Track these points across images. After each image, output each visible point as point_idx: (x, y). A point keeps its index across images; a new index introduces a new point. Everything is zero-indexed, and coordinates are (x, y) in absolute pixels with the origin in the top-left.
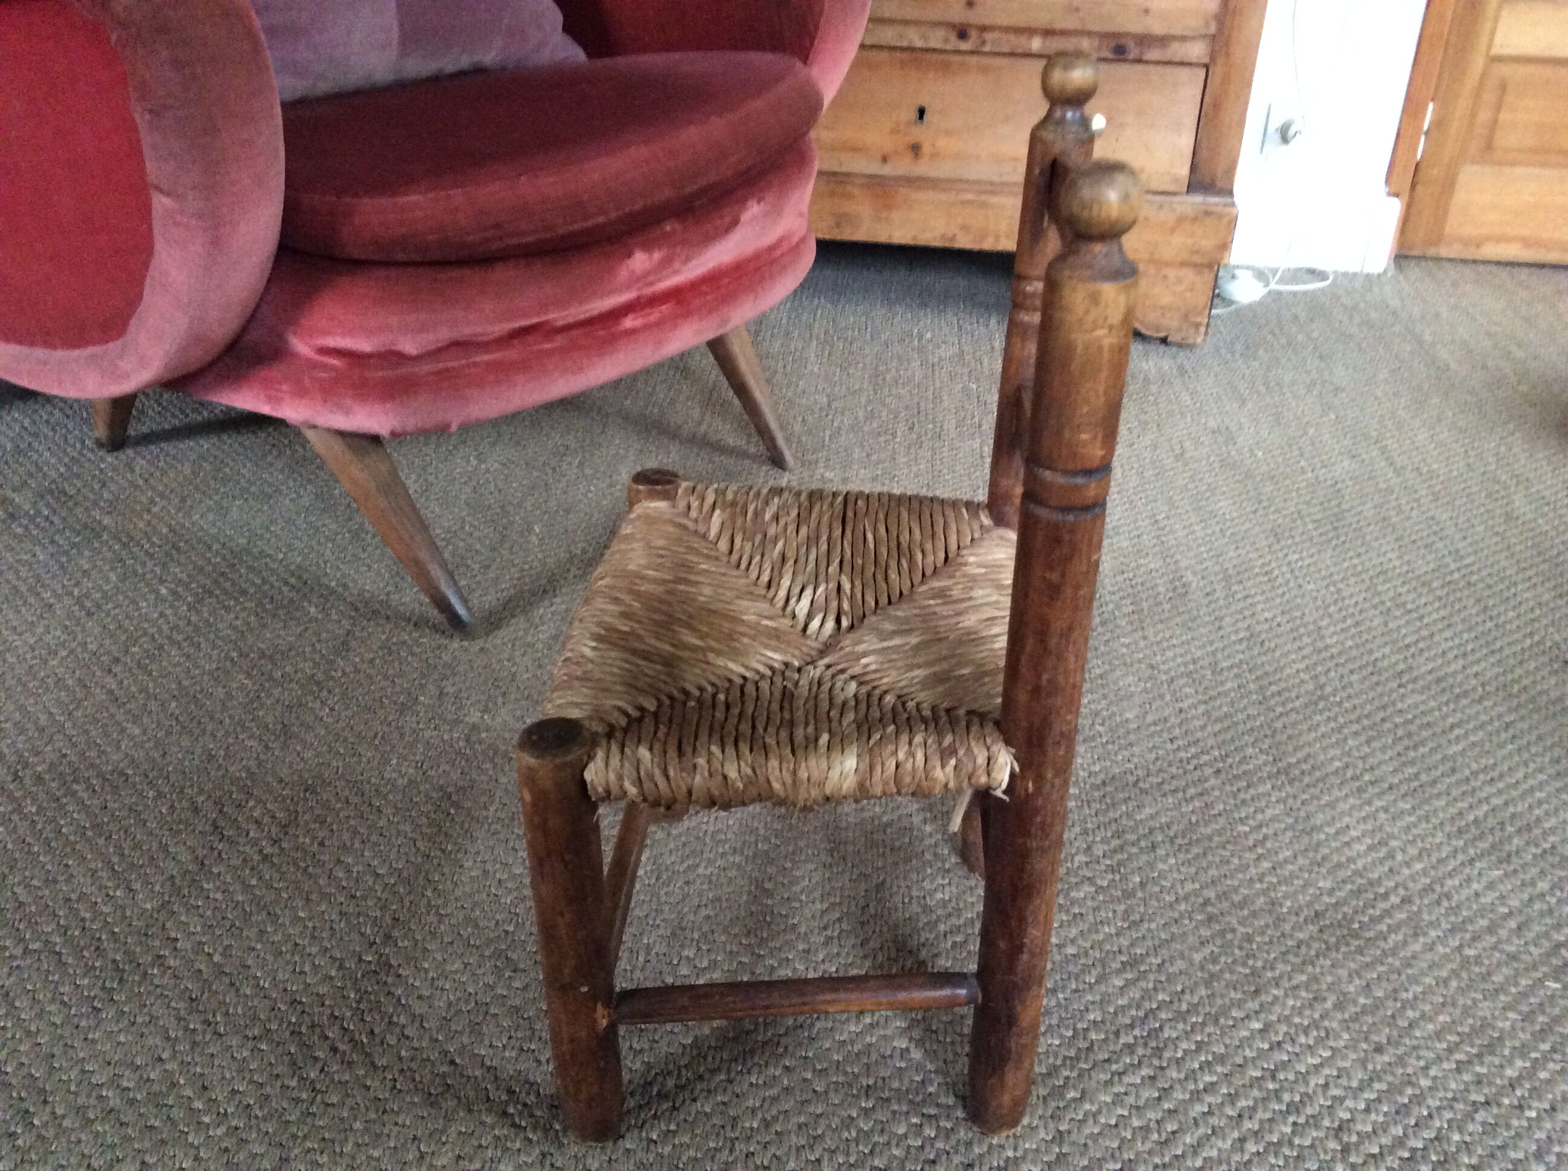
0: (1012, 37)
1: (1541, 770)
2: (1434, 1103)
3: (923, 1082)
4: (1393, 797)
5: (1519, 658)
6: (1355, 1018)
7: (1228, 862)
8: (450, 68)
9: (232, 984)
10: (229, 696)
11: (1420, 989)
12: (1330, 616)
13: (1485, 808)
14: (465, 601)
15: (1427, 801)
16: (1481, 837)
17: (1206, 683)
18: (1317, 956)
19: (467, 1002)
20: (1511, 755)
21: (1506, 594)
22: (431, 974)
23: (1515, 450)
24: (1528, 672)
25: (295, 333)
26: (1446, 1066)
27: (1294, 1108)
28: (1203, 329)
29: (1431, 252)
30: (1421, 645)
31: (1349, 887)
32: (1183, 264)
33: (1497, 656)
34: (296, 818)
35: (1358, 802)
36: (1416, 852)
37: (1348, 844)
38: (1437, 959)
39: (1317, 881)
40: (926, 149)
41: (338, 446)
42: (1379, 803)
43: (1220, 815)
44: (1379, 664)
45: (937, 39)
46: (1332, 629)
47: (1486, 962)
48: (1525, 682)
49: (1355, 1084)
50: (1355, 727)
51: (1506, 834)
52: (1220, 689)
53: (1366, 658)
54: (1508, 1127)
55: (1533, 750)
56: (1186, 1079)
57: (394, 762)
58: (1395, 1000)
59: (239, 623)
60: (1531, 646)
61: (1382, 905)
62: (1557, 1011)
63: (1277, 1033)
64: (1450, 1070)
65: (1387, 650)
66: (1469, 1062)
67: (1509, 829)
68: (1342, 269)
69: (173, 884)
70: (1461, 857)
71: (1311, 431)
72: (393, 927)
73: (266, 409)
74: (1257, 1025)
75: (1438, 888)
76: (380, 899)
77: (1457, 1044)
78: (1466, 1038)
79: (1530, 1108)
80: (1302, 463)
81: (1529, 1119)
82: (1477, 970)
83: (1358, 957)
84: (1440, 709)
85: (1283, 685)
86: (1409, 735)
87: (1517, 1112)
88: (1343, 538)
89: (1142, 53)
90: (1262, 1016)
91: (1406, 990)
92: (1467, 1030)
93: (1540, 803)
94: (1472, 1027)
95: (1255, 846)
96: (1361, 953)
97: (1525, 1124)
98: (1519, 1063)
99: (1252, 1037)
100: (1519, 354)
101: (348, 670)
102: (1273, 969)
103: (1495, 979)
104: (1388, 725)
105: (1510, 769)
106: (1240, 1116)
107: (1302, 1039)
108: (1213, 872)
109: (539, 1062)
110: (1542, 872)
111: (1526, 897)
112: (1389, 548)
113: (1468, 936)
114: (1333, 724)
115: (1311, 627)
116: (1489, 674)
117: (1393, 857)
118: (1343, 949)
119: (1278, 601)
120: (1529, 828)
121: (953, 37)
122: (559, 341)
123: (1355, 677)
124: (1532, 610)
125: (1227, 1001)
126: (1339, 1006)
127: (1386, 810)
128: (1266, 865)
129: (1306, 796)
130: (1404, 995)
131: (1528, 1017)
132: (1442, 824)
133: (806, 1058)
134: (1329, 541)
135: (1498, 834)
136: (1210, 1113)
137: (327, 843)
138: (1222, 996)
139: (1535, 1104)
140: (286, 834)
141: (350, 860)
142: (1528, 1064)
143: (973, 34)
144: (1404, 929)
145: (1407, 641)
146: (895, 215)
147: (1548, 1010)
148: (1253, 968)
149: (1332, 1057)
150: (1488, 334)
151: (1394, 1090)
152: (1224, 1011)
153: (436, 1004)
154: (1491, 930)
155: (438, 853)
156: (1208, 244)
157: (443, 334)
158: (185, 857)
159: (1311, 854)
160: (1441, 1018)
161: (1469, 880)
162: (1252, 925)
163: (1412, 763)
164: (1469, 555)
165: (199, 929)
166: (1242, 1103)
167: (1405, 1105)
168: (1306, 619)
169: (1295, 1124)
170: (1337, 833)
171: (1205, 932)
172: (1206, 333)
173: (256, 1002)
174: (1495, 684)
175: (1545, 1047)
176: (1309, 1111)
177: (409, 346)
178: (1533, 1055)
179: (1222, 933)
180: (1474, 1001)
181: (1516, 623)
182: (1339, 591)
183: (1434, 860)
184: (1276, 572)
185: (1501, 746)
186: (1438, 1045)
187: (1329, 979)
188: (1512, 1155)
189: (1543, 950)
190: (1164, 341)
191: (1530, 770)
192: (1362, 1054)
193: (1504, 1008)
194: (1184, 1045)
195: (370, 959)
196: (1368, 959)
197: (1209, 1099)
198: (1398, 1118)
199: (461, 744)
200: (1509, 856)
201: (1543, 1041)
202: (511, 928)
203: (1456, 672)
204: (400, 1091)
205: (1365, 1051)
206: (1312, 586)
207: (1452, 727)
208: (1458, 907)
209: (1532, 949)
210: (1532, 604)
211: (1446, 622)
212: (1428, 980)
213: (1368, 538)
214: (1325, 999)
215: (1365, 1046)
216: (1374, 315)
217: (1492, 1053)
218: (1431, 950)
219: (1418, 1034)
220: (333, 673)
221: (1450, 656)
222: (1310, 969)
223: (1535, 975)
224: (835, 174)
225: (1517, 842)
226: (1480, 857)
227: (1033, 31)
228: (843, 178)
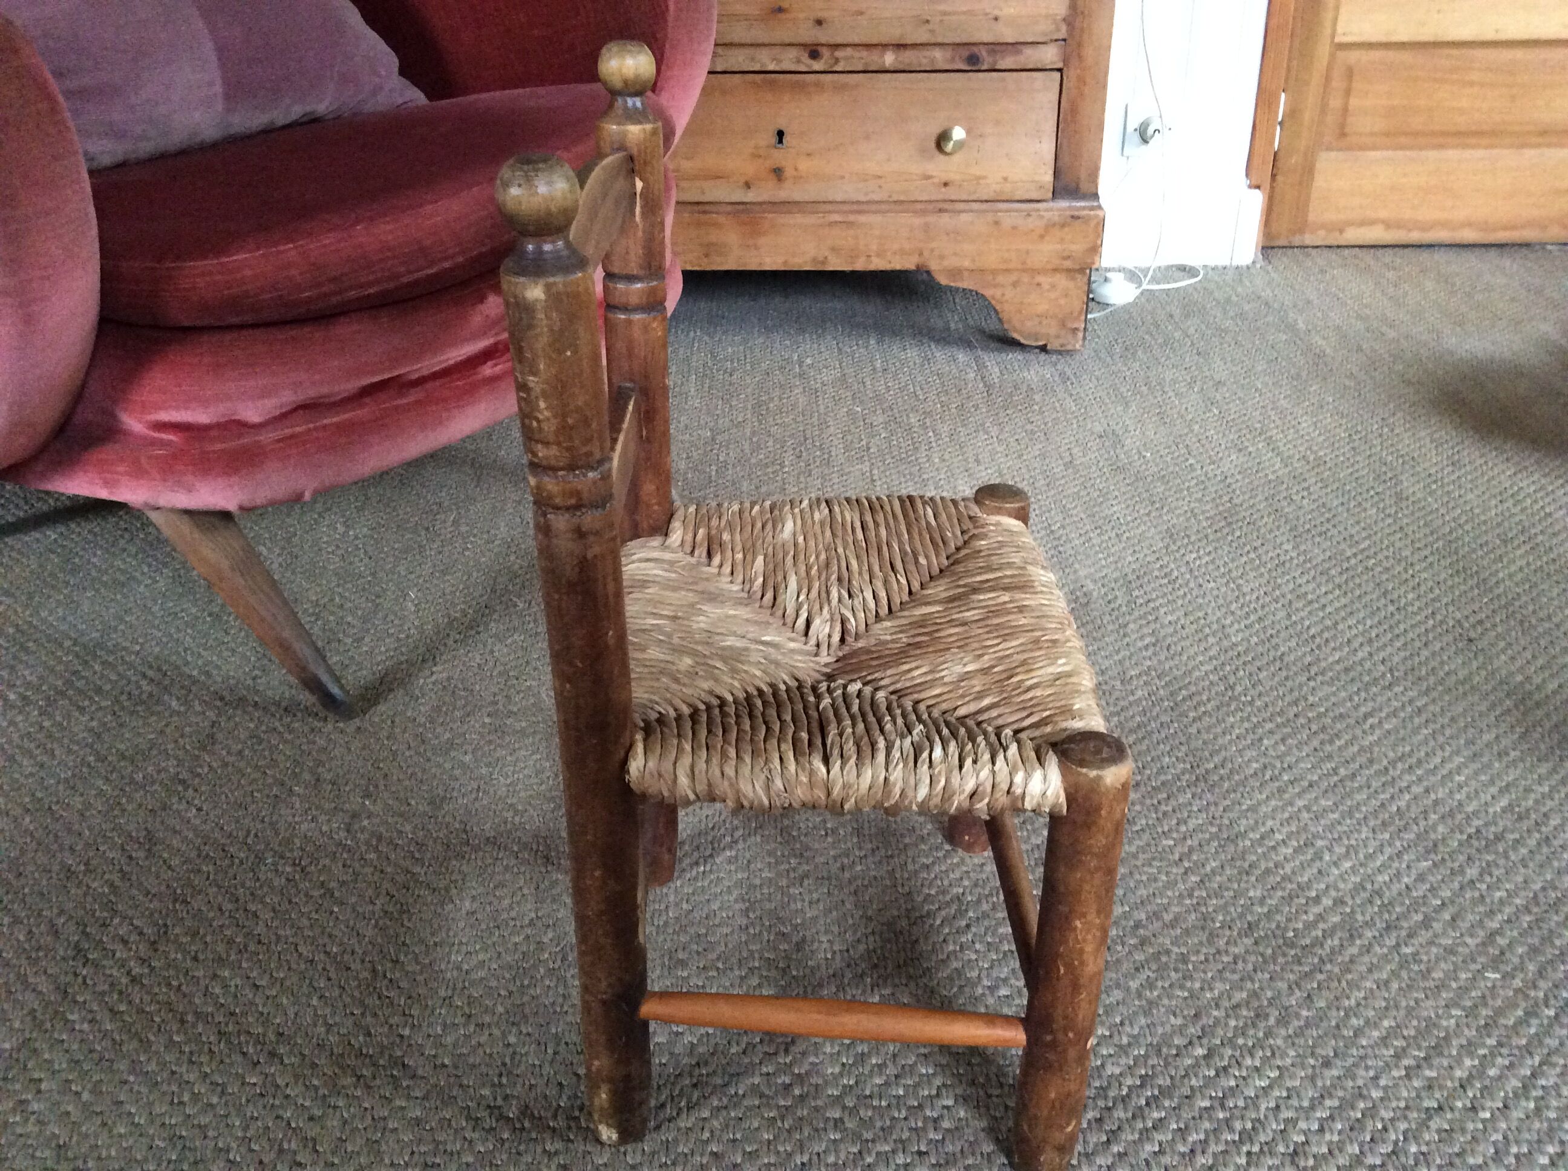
0: (864, 53)
1: (1458, 753)
2: (1387, 1115)
3: (860, 1152)
4: (1314, 795)
5: (1424, 639)
6: (1300, 1033)
7: (1156, 880)
8: (281, 121)
9: (104, 1124)
10: (88, 806)
11: (1362, 994)
12: (1233, 613)
13: (1407, 797)
14: (337, 680)
15: (1349, 795)
16: (1406, 828)
17: (1117, 694)
18: (1255, 971)
19: (363, 1118)
20: (1426, 742)
21: (1404, 576)
22: (321, 1092)
23: (1397, 431)
24: (1434, 654)
25: (126, 410)
26: (1395, 1073)
27: (1246, 1136)
28: (1080, 335)
29: (1297, 240)
30: (1326, 635)
31: (1280, 893)
32: (1055, 270)
33: (1402, 640)
34: (166, 933)
35: (1280, 804)
36: (1344, 850)
37: (1274, 848)
38: (1375, 961)
39: (1248, 890)
40: (789, 172)
41: (185, 527)
42: (1300, 803)
43: (1142, 830)
44: (1286, 659)
45: (789, 60)
46: (1236, 626)
47: (1425, 958)
48: (1433, 664)
49: (1306, 1104)
50: (1269, 726)
51: (1430, 823)
52: (1131, 698)
53: (1272, 653)
54: (1463, 1130)
55: (1448, 732)
56: (1134, 1117)
57: (269, 861)
58: (1338, 1009)
59: (94, 724)
60: (1434, 626)
61: (1317, 910)
62: (1499, 1002)
63: (1222, 1058)
64: (1400, 1078)
65: (1293, 644)
66: (1419, 1067)
67: (1434, 817)
68: (1212, 264)
69: (35, 1018)
70: (1388, 851)
71: (1196, 427)
72: (278, 1043)
73: (103, 494)
74: (1200, 1051)
75: (1369, 886)
76: (262, 1014)
77: (1404, 1049)
78: (1412, 1042)
79: (1483, 1109)
80: (1191, 461)
81: (1484, 1121)
82: (1416, 968)
83: (1296, 968)
84: (1351, 699)
85: (1193, 689)
86: (1323, 729)
87: (1471, 1114)
88: (1238, 533)
89: (995, 63)
90: (1205, 1041)
91: (1348, 998)
92: (1413, 1033)
93: (1460, 787)
94: (1416, 1028)
95: (1180, 860)
96: (1300, 963)
97: (1481, 1126)
98: (1468, 1062)
99: (1197, 1065)
100: (1392, 334)
101: (214, 764)
102: (1211, 989)
103: (1435, 975)
104: (1302, 720)
105: (1427, 754)
106: (1192, 1151)
107: (1248, 1061)
108: (1143, 892)
110: (1469, 858)
111: (1456, 885)
112: (1285, 539)
113: (1404, 933)
114: (1246, 725)
115: (1215, 627)
116: (1396, 659)
117: (1321, 859)
118: (1281, 960)
119: (1180, 602)
120: (1451, 814)
121: (805, 58)
122: (414, 396)
123: (1263, 675)
124: (1431, 589)
125: (1168, 1028)
126: (1282, 1021)
127: (1308, 808)
128: (1194, 879)
129: (1228, 802)
130: (1347, 1003)
131: (1471, 1012)
132: (1365, 818)
133: (734, 1141)
134: (1225, 538)
135: (1422, 823)
136: (1161, 1152)
137: (201, 957)
138: (1163, 1024)
139: (1489, 1104)
140: (156, 950)
141: (226, 974)
142: (1476, 1062)
143: (825, 52)
144: (1339, 934)
145: (1312, 631)
146: (762, 241)
147: (1490, 1002)
148: (1191, 991)
149: (1281, 1076)
150: (1359, 317)
151: (1347, 1104)
152: (1166, 1040)
153: (329, 1124)
154: (1426, 923)
155: (322, 956)
156: (1077, 248)
157: (287, 398)
158: (44, 986)
159: (1238, 863)
160: (1386, 1023)
161: (1398, 875)
162: (1186, 944)
163: (1330, 757)
164: (1365, 539)
165: (64, 1066)
166: (1193, 1137)
167: (1358, 1120)
168: (1210, 618)
169: (1249, 1153)
170: (1262, 838)
171: (1139, 957)
172: (1084, 338)
173: (131, 1141)
174: (1402, 668)
175: (1491, 1042)
176: (1263, 1138)
177: (252, 413)
178: (1482, 1052)
179: (1157, 956)
180: (1417, 1001)
181: (1417, 604)
182: (1239, 587)
183: (1361, 856)
184: (1176, 573)
185: (1416, 731)
186: (1385, 1052)
187: (1269, 994)
188: (1471, 1161)
189: (1479, 940)
190: (1043, 349)
191: (1447, 754)
192: (1310, 1071)
193: (1447, 1006)
194: (1129, 1081)
195: (254, 1080)
196: (1307, 969)
197: (1158, 1137)
198: (1354, 1134)
199: (343, 834)
200: (1435, 845)
201: (1489, 1036)
203: (1363, 659)
205: (1313, 1067)
206: (1212, 584)
207: (1366, 716)
208: (1390, 903)
209: (1469, 940)
210: (1430, 583)
211: (1349, 610)
212: (1368, 984)
213: (1263, 530)
214: (1267, 1015)
215: (1312, 1061)
216: (1247, 307)
217: (1440, 1054)
218: (1368, 951)
219: (1364, 1043)
220: (199, 770)
221: (1356, 644)
222: (1249, 985)
223: (1474, 967)
224: (698, 203)
225: (1441, 829)
226: (1407, 849)
227: (885, 46)
228: (707, 208)
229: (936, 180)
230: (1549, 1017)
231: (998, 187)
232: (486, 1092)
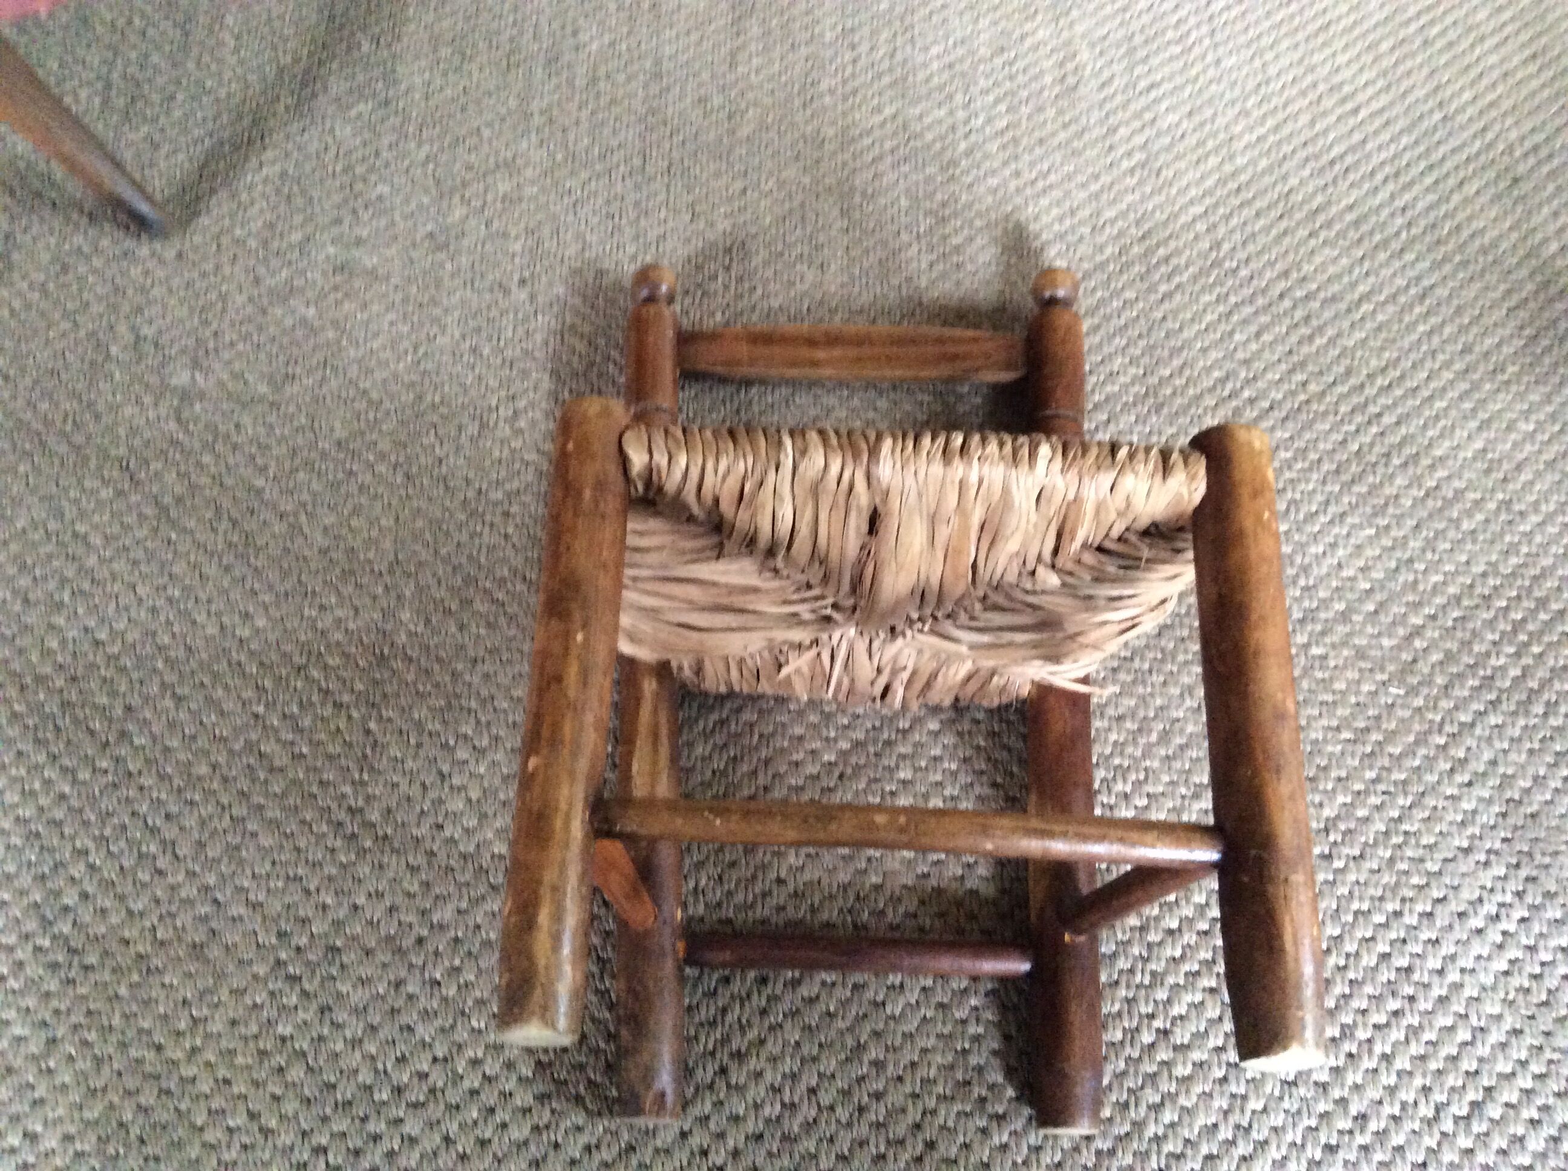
1: (1449, 364)
5: (1462, 173)
12: (1248, 114)
13: (1375, 429)
15: (1309, 425)
30: (1349, 160)
33: (1436, 174)
46: (1247, 137)
47: (1332, 663)
48: (1461, 216)
50: (1247, 310)
51: (1390, 470)
53: (1279, 187)
55: (1447, 330)
60: (1479, 152)
62: (1393, 726)
65: (1306, 172)
67: (1395, 461)
70: (1332, 509)
72: (126, 719)
76: (104, 679)
79: (1339, 856)
82: (1320, 675)
84: (1351, 271)
85: (1173, 245)
86: (1308, 318)
87: (1326, 862)
93: (1437, 418)
97: (1331, 877)
98: (1340, 799)
103: (1337, 686)
104: (1285, 304)
105: (1414, 365)
109: (307, 892)
110: (1418, 525)
111: (1393, 564)
113: (1319, 628)
114: (1221, 307)
115: (1221, 137)
116: (1419, 207)
118: (1181, 658)
119: (1188, 90)
120: (1417, 458)
123: (1261, 223)
124: (1494, 84)
126: (1165, 737)
131: (1361, 736)
132: (1320, 459)
135: (1380, 470)
139: (1346, 851)
141: (62, 622)
142: (1349, 799)
145: (1334, 153)
147: (1384, 724)
153: (187, 823)
154: (1344, 617)
155: (163, 602)
161: (1333, 546)
163: (1303, 364)
168: (1218, 122)
175: (1370, 775)
178: (1357, 787)
181: (1470, 110)
183: (1301, 516)
184: (1193, 37)
185: (1411, 327)
187: (1159, 702)
189: (1395, 641)
191: (1437, 366)
192: (1179, 801)
193: (1338, 727)
195: (104, 764)
199: (173, 425)
200: (1386, 503)
201: (1371, 767)
202: (261, 709)
203: (1381, 205)
204: (162, 943)
205: (1183, 797)
206: (1233, 60)
208: (1315, 585)
209: (1385, 641)
210: (1496, 73)
211: (1386, 116)
214: (1151, 729)
215: (1183, 791)
222: (1140, 689)
223: (1380, 677)
225: (1399, 481)
226: (1353, 507)
230: (1438, 747)
232: (347, 789)
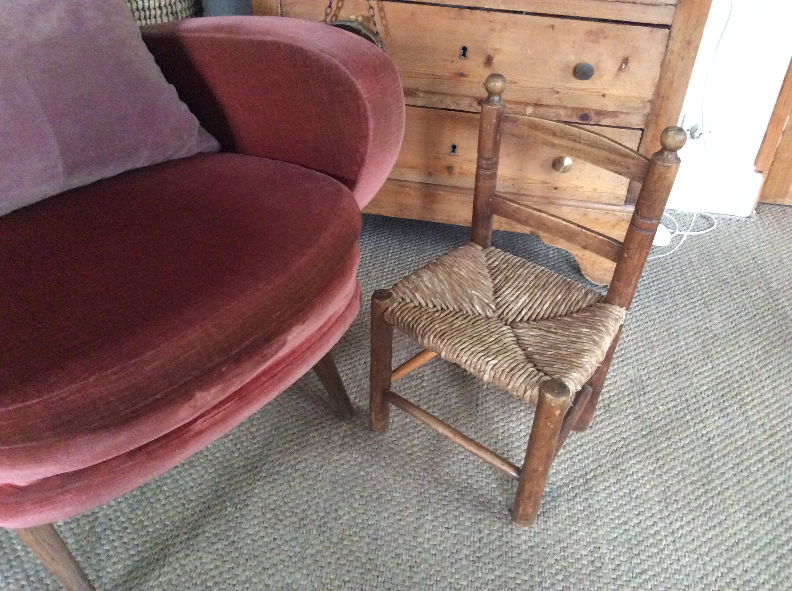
0: (513, 105)
29: (779, 201)
40: (457, 170)
45: (465, 105)
68: (723, 214)
89: (599, 121)
121: (475, 104)
146: (435, 206)
224: (399, 180)
227: (528, 104)
228: (403, 183)
229: (550, 185)
231: (590, 194)
